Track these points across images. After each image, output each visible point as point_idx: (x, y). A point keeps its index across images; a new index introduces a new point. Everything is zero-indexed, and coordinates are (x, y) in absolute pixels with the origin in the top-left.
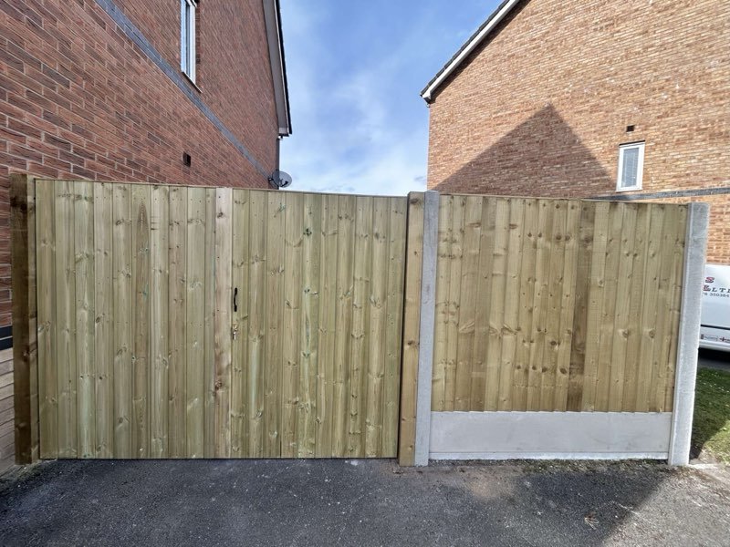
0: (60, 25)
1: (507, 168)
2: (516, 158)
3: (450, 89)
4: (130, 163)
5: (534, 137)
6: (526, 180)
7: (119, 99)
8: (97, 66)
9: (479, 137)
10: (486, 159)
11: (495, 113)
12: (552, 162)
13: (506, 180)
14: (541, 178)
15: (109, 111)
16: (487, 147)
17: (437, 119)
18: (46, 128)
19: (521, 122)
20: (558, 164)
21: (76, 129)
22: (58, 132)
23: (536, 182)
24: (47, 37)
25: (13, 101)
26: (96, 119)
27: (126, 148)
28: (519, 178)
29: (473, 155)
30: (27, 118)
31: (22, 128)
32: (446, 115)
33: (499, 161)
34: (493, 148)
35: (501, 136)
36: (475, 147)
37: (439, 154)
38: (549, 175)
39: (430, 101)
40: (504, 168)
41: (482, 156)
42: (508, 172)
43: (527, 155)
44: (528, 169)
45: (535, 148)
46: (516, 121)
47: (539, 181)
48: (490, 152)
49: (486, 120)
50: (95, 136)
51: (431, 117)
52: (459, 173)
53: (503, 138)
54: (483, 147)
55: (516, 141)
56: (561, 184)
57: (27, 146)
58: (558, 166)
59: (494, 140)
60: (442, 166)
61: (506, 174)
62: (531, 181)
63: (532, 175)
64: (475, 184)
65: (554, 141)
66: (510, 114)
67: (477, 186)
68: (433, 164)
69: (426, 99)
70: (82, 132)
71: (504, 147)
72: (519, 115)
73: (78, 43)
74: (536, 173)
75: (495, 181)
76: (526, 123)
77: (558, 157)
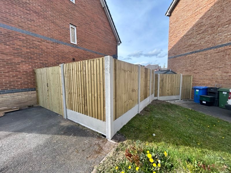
0: (41, 46)
1: (200, 34)
2: (203, 28)
3: (177, 8)
4: (57, 63)
5: (214, 15)
6: (209, 37)
7: (54, 53)
8: (48, 50)
9: (187, 24)
10: (190, 33)
11: (194, 11)
12: (223, 25)
13: (198, 40)
14: (216, 35)
15: (51, 56)
16: (191, 27)
17: (172, 22)
18: (39, 62)
19: (207, 10)
20: (226, 25)
21: (45, 61)
22: (41, 62)
23: (214, 37)
24: (38, 49)
25: (34, 59)
26: (49, 58)
27: (56, 61)
28: (205, 37)
29: (185, 32)
30: (36, 61)
31: (36, 63)
32: (175, 19)
33: (196, 32)
34: (193, 27)
35: (197, 20)
36: (186, 29)
37: (172, 35)
38: (221, 32)
39: (169, 16)
40: (198, 34)
41: (188, 32)
42: (200, 36)
43: (209, 26)
44: (210, 32)
45: (214, 21)
46: (205, 11)
47: (216, 36)
48: (192, 29)
49: (191, 15)
50: (49, 61)
51: (170, 22)
52: (179, 41)
53: (198, 21)
54: (189, 27)
55: (204, 21)
56: (228, 35)
57: (36, 65)
58: (227, 26)
59: (194, 23)
60: (173, 40)
61: (199, 37)
62: (211, 37)
63: (212, 34)
64: (186, 44)
65: (225, 13)
66: (201, 9)
67: (186, 45)
68: (170, 40)
69: (167, 16)
70: (46, 61)
71: (199, 25)
72: (206, 7)
73: (44, 48)
74: (214, 33)
75: (194, 41)
76: (209, 10)
77: (227, 21)
